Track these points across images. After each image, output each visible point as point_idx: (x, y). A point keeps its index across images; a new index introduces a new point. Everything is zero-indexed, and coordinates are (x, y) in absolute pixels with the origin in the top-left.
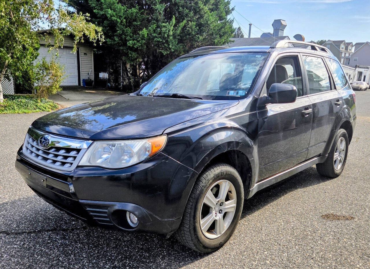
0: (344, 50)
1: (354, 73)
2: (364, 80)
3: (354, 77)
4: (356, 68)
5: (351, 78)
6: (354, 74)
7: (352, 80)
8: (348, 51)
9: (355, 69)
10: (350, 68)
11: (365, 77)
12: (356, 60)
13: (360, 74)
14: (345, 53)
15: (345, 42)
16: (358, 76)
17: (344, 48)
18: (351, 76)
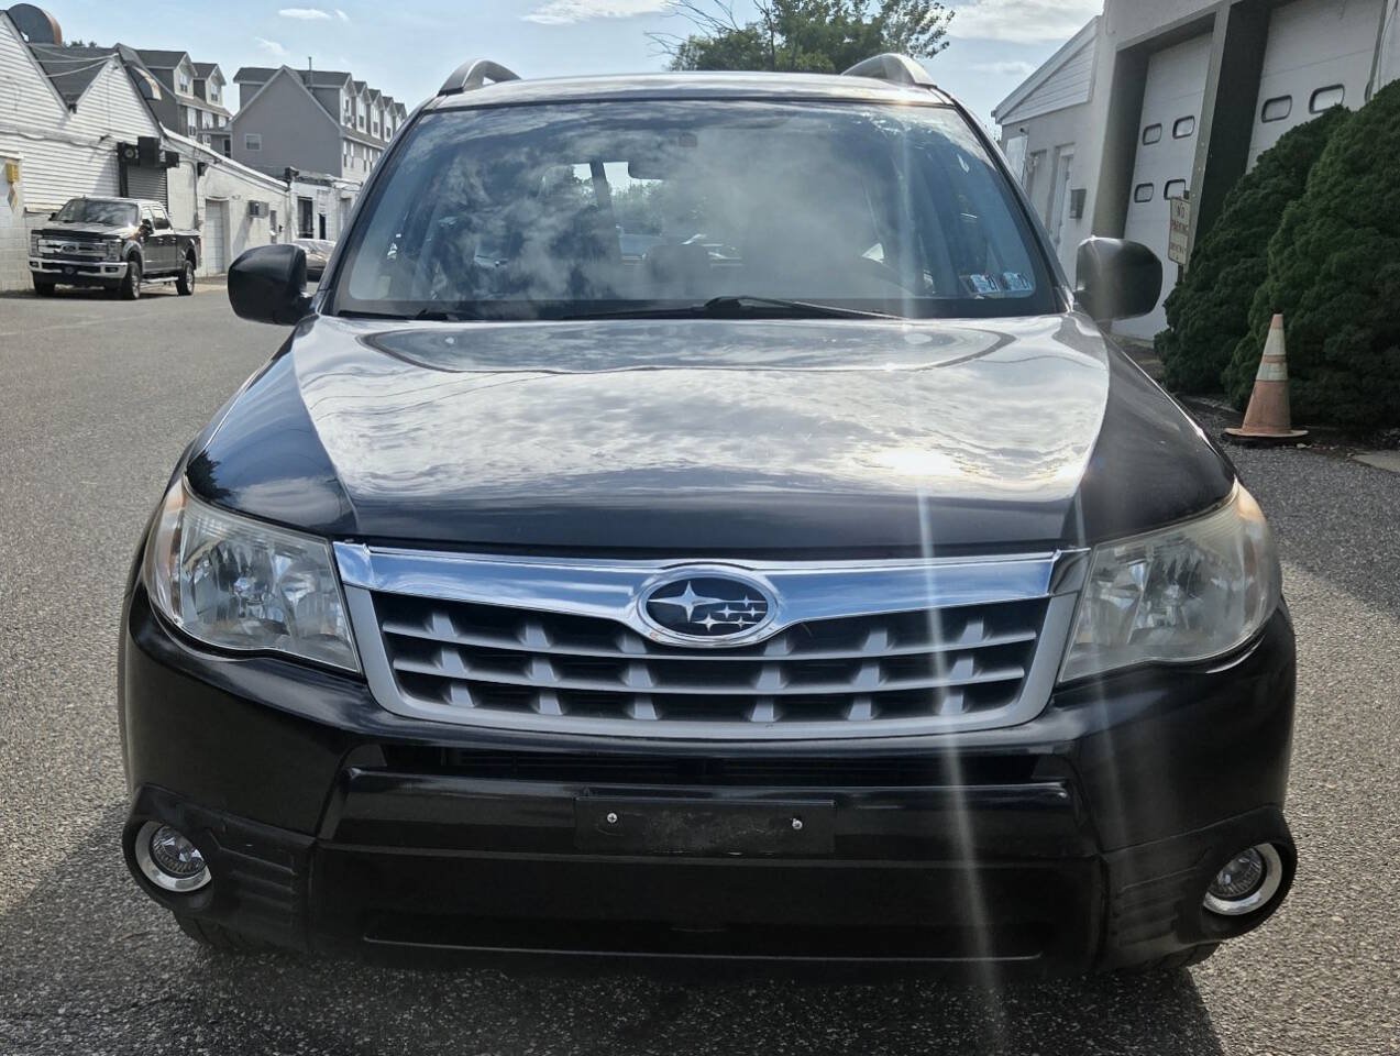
0: (190, 95)
1: (285, 202)
2: (323, 236)
3: (289, 220)
4: (289, 183)
5: (281, 227)
6: (285, 207)
7: (283, 234)
8: (209, 101)
9: (285, 185)
10: (268, 182)
11: (322, 220)
12: (256, 146)
13: (306, 205)
14: (199, 113)
15: (188, 59)
16: (302, 216)
17: (191, 87)
18: (278, 215)
